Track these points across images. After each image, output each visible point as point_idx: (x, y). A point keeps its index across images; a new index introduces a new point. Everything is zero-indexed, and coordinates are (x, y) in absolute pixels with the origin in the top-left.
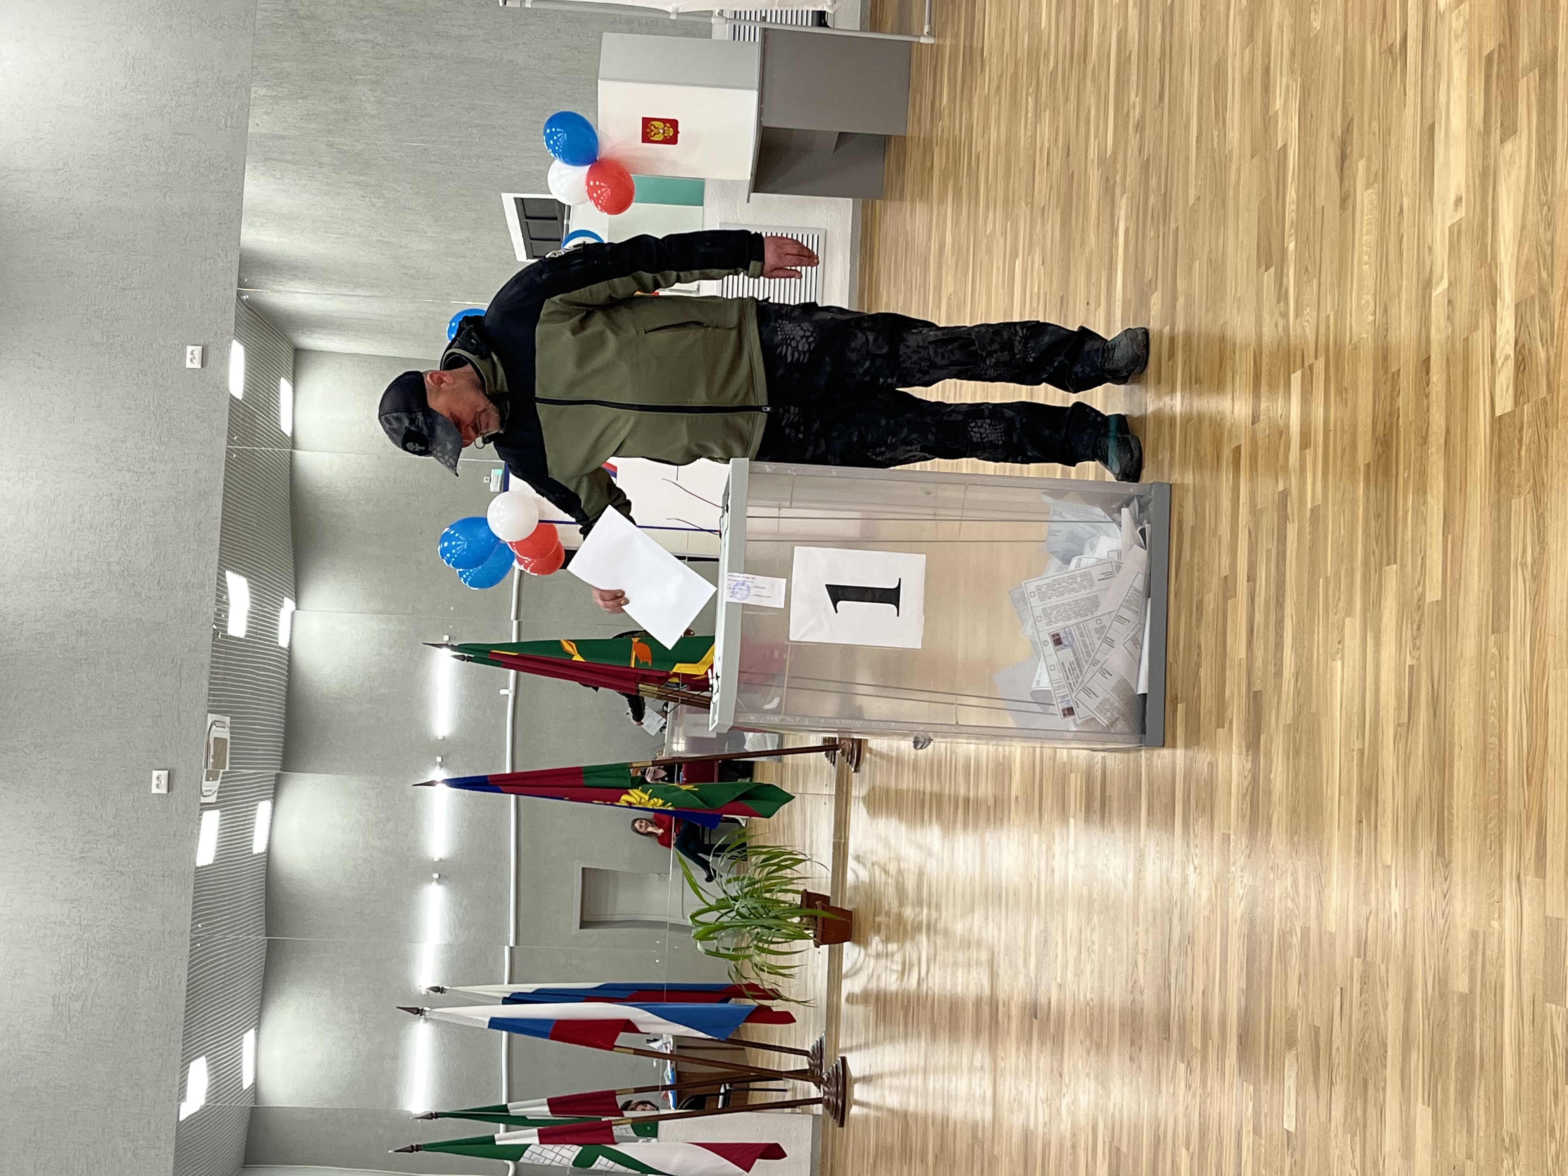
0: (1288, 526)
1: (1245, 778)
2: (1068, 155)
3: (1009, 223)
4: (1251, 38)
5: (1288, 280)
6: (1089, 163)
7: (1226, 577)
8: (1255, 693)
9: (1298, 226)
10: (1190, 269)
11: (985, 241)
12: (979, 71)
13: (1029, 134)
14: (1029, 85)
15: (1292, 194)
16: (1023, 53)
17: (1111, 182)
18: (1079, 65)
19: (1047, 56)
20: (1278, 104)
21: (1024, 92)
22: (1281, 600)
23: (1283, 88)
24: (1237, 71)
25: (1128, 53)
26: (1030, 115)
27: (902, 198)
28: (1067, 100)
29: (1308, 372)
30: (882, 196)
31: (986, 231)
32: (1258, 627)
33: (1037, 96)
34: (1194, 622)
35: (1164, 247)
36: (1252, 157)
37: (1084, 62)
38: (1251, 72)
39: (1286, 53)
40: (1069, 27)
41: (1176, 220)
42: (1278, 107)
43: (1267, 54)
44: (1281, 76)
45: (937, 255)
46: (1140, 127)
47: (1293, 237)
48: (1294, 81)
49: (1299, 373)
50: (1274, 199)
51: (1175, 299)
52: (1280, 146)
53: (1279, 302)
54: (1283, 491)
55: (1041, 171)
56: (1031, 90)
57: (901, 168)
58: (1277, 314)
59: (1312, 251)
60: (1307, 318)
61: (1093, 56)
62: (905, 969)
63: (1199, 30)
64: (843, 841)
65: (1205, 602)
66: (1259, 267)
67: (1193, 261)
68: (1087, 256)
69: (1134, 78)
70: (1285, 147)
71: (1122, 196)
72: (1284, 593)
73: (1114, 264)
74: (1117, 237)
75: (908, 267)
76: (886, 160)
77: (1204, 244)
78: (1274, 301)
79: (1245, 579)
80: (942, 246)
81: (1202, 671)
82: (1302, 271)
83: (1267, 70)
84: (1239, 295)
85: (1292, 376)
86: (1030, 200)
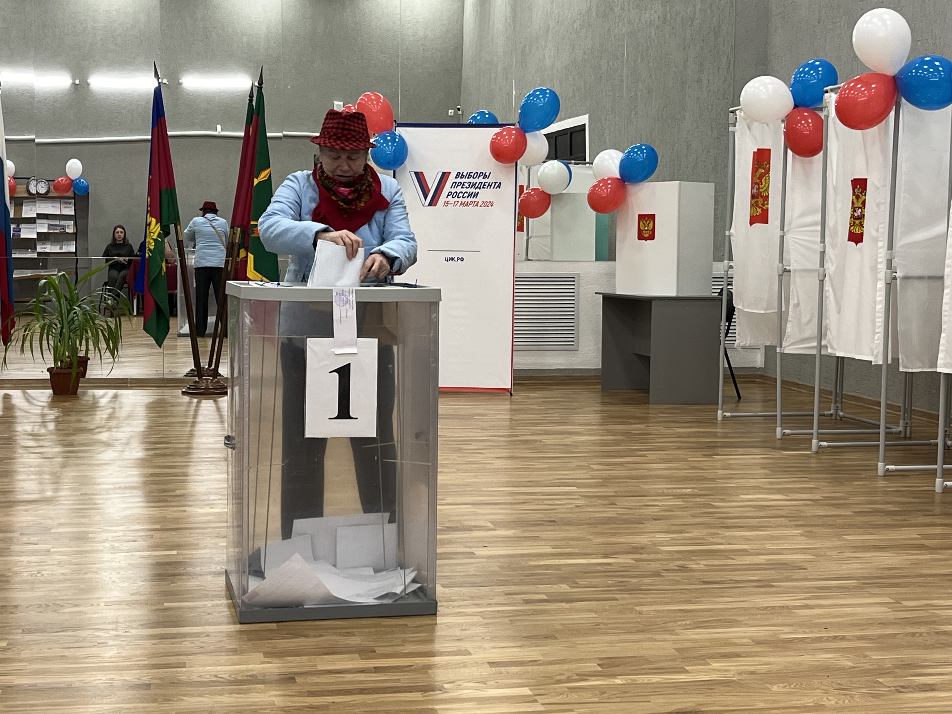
0: (420, 693)
1: (230, 676)
2: (655, 520)
3: (600, 480)
4: (758, 643)
5: (594, 681)
6: (653, 535)
7: (375, 651)
8: (294, 678)
9: (634, 684)
10: (591, 611)
11: (585, 464)
12: (704, 453)
13: (666, 491)
14: (700, 489)
15: (655, 679)
16: (721, 484)
17: (641, 551)
18: (720, 524)
19: (723, 500)
20: (716, 665)
21: (694, 486)
22: (366, 692)
23: (728, 668)
24: (734, 635)
25: (733, 557)
26: (679, 491)
27: (603, 403)
28: (693, 516)
29: (531, 699)
30: (604, 390)
31: (593, 464)
32: (343, 677)
33: (693, 495)
34: (339, 631)
35: (602, 591)
36: (676, 649)
37: (722, 527)
38: (735, 644)
39: (752, 668)
40: (744, 515)
41: (623, 599)
42: (713, 665)
43: (748, 655)
44: (736, 666)
45: (572, 430)
46: (683, 569)
47: (625, 682)
48: (734, 675)
49: (530, 693)
50: (649, 666)
51: (567, 601)
52: (687, 668)
53: (577, 675)
54: (444, 688)
55: (639, 501)
56: (696, 491)
57: (627, 402)
58: (570, 674)
59: (618, 695)
60: (569, 696)
61: (728, 533)
62: (34, 436)
63: (758, 606)
64: (129, 385)
65: (354, 638)
66: (600, 659)
67: (596, 612)
68: (587, 538)
69: (716, 562)
70: (687, 672)
71: (632, 559)
72: (371, 694)
73: (585, 556)
74: (604, 557)
75: (557, 410)
76: (630, 391)
77: (609, 619)
78: (578, 671)
79: (375, 666)
80: (577, 434)
81: (303, 639)
82: (602, 691)
83: (738, 655)
84: (578, 646)
85: (527, 688)
86: (619, 494)
